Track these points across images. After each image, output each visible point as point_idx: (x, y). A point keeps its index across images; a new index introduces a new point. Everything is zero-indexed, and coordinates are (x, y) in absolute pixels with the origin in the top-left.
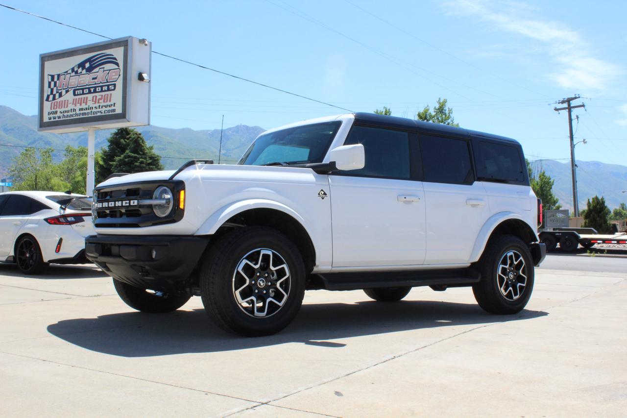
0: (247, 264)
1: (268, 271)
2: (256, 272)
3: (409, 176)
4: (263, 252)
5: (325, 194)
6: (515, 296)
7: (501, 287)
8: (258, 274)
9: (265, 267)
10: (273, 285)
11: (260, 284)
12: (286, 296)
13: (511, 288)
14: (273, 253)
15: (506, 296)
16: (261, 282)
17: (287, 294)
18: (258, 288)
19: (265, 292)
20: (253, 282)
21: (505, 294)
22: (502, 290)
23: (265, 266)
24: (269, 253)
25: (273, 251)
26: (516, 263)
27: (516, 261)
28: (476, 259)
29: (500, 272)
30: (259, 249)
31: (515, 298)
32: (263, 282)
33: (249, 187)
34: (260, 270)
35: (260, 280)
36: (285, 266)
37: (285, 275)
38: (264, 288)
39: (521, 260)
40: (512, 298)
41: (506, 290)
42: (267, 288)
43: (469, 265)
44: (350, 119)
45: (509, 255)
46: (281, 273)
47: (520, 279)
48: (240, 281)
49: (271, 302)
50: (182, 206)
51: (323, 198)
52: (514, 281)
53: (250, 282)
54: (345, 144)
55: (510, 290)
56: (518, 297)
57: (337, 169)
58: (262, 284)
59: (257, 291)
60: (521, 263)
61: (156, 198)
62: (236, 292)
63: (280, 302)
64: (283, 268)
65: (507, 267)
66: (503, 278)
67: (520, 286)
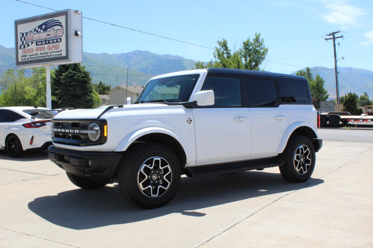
0: (146, 167)
1: (158, 170)
2: (151, 170)
3: (240, 105)
4: (155, 159)
5: (191, 120)
6: (304, 171)
7: (296, 167)
8: (153, 172)
9: (156, 168)
10: (162, 178)
11: (154, 178)
12: (169, 184)
13: (302, 167)
14: (161, 159)
15: (299, 172)
16: (154, 177)
17: (170, 182)
18: (153, 180)
19: (157, 182)
20: (150, 177)
21: (298, 171)
22: (297, 168)
23: (157, 166)
24: (159, 159)
25: (161, 158)
26: (304, 152)
27: (305, 151)
28: (281, 151)
29: (295, 158)
30: (153, 157)
31: (304, 173)
32: (156, 176)
33: (145, 121)
34: (154, 170)
35: (154, 176)
36: (168, 166)
37: (169, 171)
38: (156, 180)
39: (308, 150)
40: (302, 173)
41: (299, 168)
42: (158, 180)
43: (277, 155)
44: (205, 73)
45: (300, 148)
46: (166, 170)
47: (307, 161)
48: (142, 177)
49: (160, 188)
50: (105, 135)
51: (190, 123)
52: (304, 162)
53: (148, 177)
54: (202, 90)
55: (302, 168)
56: (306, 172)
57: (197, 105)
58: (155, 178)
59: (152, 182)
60: (308, 152)
61: (90, 130)
62: (140, 184)
63: (166, 187)
64: (167, 167)
65: (299, 155)
66: (298, 162)
67: (307, 165)
